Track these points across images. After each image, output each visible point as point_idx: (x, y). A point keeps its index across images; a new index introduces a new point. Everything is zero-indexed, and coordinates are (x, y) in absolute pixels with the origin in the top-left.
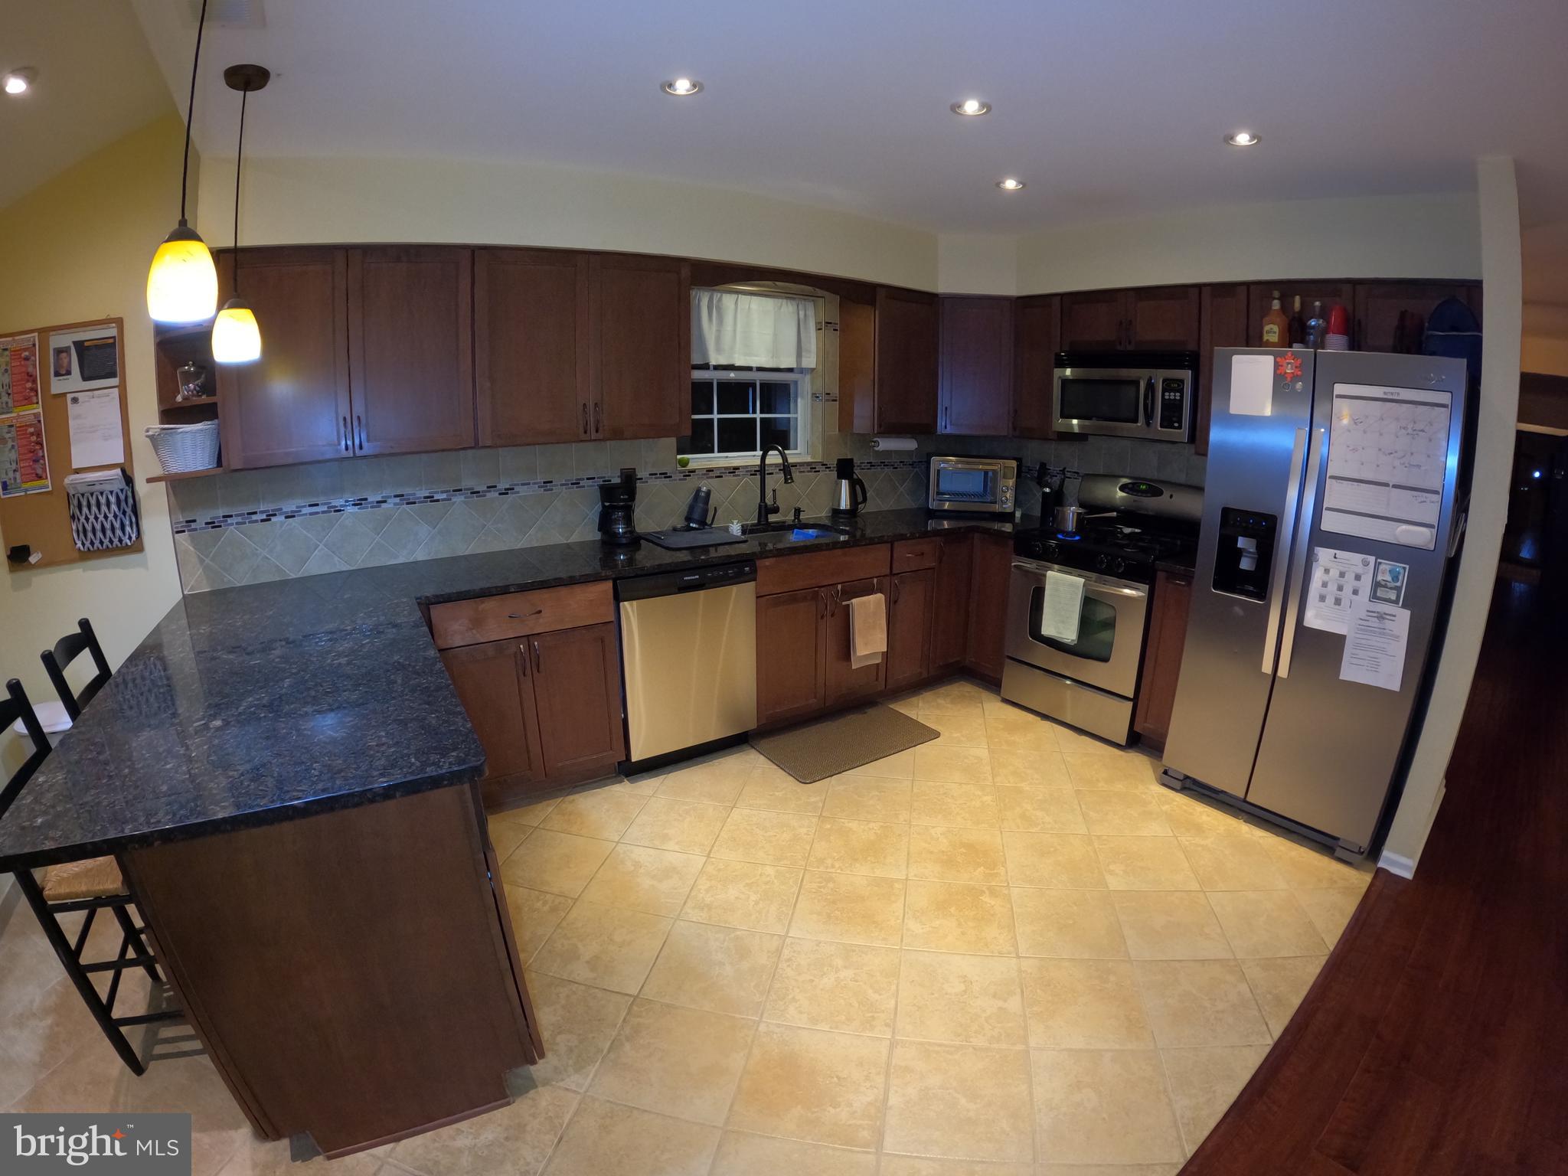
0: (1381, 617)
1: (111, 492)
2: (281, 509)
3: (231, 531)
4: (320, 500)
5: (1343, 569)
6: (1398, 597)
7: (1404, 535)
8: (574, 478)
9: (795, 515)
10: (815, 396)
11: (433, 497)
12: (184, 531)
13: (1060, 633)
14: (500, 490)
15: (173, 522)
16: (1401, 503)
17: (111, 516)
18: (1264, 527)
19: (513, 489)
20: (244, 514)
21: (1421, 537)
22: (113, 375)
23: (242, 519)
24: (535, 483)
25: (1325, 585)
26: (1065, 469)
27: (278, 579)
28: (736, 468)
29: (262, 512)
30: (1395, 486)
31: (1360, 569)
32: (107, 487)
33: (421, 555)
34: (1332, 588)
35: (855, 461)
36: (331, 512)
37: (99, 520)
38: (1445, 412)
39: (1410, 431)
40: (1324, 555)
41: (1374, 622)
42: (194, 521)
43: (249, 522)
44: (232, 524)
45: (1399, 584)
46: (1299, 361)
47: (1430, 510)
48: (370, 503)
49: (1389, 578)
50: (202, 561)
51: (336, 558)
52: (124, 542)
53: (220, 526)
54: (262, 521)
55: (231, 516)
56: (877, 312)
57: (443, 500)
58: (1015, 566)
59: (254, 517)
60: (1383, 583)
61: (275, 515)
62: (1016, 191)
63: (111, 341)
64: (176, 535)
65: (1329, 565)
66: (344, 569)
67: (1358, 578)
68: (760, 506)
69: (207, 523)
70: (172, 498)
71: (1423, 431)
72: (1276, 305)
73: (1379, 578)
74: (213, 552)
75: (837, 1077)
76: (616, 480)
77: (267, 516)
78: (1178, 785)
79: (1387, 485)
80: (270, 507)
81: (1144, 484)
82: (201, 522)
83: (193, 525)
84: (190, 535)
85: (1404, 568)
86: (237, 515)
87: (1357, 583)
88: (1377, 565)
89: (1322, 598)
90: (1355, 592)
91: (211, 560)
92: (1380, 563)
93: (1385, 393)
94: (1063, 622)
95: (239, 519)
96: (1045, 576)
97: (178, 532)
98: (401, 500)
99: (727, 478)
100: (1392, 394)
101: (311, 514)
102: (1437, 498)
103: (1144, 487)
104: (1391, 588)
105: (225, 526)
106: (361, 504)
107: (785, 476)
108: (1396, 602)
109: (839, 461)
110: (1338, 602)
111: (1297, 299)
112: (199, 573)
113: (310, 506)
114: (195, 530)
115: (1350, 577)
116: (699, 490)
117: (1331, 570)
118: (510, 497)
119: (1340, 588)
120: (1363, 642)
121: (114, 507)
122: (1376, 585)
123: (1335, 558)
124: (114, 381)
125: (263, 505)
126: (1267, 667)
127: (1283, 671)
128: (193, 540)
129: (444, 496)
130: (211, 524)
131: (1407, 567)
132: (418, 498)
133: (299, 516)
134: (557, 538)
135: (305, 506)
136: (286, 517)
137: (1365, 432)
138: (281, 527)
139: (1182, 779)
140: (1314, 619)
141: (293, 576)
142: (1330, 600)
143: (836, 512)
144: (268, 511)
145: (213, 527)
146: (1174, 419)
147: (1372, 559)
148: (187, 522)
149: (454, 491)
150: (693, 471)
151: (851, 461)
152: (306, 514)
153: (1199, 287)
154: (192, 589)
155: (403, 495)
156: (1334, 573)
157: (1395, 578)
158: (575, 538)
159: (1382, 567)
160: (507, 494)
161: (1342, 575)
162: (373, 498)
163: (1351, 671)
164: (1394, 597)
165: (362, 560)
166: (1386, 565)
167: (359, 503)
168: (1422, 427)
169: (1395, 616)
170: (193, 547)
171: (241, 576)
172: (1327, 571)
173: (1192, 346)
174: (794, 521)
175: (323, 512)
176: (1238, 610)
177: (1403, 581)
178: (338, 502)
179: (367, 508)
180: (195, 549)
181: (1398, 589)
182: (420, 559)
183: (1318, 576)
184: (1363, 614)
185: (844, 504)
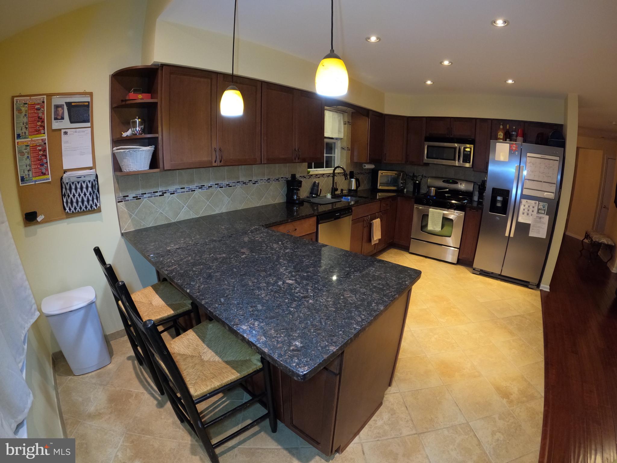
0: (540, 218)
1: (89, 181)
2: (168, 190)
3: (145, 200)
4: (185, 186)
5: (529, 205)
6: (545, 212)
7: (546, 195)
8: (277, 177)
9: (341, 192)
10: (343, 148)
11: (229, 185)
12: (122, 201)
13: (435, 229)
14: (253, 182)
15: (117, 198)
16: (546, 187)
17: (88, 194)
18: (506, 193)
19: (257, 182)
20: (152, 193)
21: (551, 196)
22: (87, 121)
23: (151, 195)
24: (265, 179)
25: (524, 210)
26: (423, 175)
27: (166, 223)
28: (324, 174)
29: (160, 192)
30: (544, 182)
31: (534, 205)
32: (87, 179)
33: (224, 210)
34: (526, 210)
35: (354, 172)
36: (190, 191)
37: (81, 196)
38: (558, 162)
39: (548, 167)
40: (524, 201)
41: (538, 220)
42: (128, 196)
43: (154, 197)
44: (146, 198)
45: (545, 209)
46: (517, 146)
47: (553, 188)
48: (205, 187)
49: (542, 207)
50: (131, 216)
51: (191, 212)
52: (93, 208)
53: (140, 199)
54: (160, 196)
55: (145, 194)
56: (369, 119)
57: (233, 186)
58: (416, 208)
59: (156, 194)
60: (540, 209)
61: (166, 193)
62: (431, 85)
63: (87, 104)
64: (119, 204)
65: (525, 204)
66: (194, 217)
67: (533, 207)
68: (332, 188)
69: (134, 197)
70: (117, 185)
71: (551, 167)
72: (501, 127)
73: (539, 207)
74: (136, 211)
75: (458, 362)
76: (290, 179)
77: (162, 193)
78: (478, 273)
79: (541, 182)
80: (164, 189)
81: (451, 180)
82: (131, 197)
83: (127, 198)
84: (125, 203)
85: (546, 204)
86: (148, 193)
87: (533, 209)
88: (539, 204)
89: (523, 213)
90: (533, 211)
91: (135, 216)
92: (540, 203)
93: (541, 156)
94: (435, 225)
95: (149, 195)
96: (429, 210)
97: (119, 202)
98: (217, 186)
99: (321, 178)
100: (543, 157)
101: (182, 192)
102: (555, 185)
103: (451, 181)
104: (543, 210)
105: (142, 198)
106: (202, 188)
107: (345, 177)
108: (544, 214)
109: (350, 172)
110: (528, 214)
111: (508, 126)
112: (129, 222)
113: (181, 188)
114: (128, 200)
115: (531, 207)
116: (315, 183)
117: (526, 206)
118: (256, 185)
119: (528, 210)
120: (536, 225)
121: (90, 189)
122: (539, 209)
123: (527, 202)
124: (89, 124)
125: (161, 188)
126: (507, 234)
127: (512, 235)
128: (126, 205)
129: (234, 184)
130: (136, 198)
131: (547, 204)
132: (223, 185)
133: (176, 193)
134: (271, 202)
135: (179, 189)
136: (171, 194)
137: (536, 167)
138: (168, 198)
139: (479, 271)
140: (521, 219)
141: (173, 221)
142: (526, 214)
143: (350, 190)
144: (163, 191)
145: (136, 199)
146: (468, 160)
147: (537, 202)
148: (124, 197)
149: (237, 182)
150: (312, 175)
151: (353, 172)
152: (179, 192)
153: (476, 119)
154: (125, 230)
155: (218, 184)
156: (527, 206)
157: (544, 207)
158: (277, 201)
159: (540, 204)
160: (255, 184)
161: (529, 207)
162: (207, 184)
163: (532, 234)
164: (544, 213)
165: (202, 213)
166: (541, 204)
167: (201, 188)
168: (551, 166)
169: (544, 217)
170: (127, 209)
171: (150, 223)
172: (524, 206)
173: (473, 138)
174: (341, 193)
175: (187, 192)
176: (498, 218)
177: (546, 208)
178: (193, 187)
179: (204, 189)
180: (128, 210)
181: (545, 210)
182: (224, 211)
183: (522, 207)
184: (535, 218)
185: (354, 187)
